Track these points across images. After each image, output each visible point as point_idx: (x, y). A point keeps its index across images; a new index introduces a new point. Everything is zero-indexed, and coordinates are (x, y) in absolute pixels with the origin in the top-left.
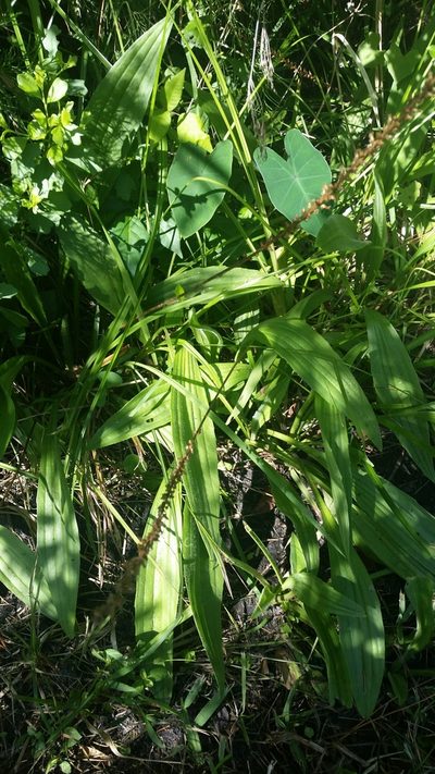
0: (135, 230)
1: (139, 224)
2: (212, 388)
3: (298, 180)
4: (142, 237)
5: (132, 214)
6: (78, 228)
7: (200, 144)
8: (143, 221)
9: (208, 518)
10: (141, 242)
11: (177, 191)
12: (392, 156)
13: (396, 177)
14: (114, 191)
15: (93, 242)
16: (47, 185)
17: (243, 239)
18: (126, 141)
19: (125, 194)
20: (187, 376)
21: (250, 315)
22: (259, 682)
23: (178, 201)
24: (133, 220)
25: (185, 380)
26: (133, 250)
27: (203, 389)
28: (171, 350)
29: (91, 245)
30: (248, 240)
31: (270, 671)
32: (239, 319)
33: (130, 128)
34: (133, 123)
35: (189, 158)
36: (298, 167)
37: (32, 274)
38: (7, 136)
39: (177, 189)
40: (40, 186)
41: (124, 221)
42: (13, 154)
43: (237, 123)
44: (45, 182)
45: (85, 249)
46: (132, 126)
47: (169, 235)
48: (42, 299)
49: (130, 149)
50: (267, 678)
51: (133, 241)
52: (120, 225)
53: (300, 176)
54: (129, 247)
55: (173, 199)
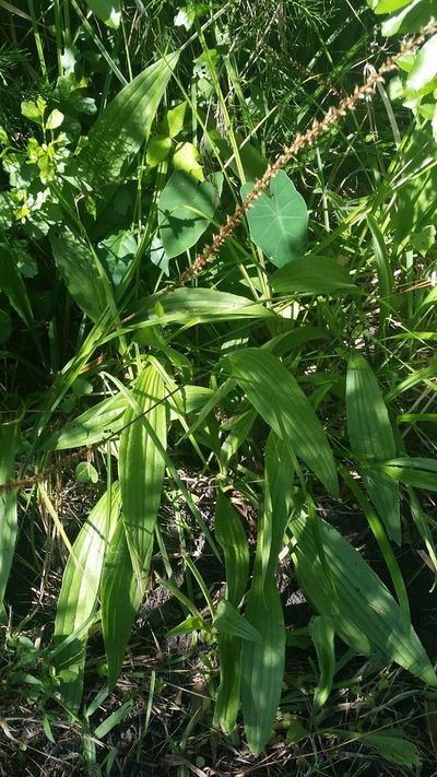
0: (126, 244)
1: (132, 239)
2: (173, 408)
3: (280, 218)
4: (131, 252)
5: (127, 228)
6: (70, 236)
7: (193, 173)
8: (135, 236)
9: (140, 531)
10: (130, 256)
11: (167, 213)
12: (412, 197)
13: (415, 219)
14: (111, 205)
15: (82, 250)
16: (42, 197)
17: (235, 265)
18: (125, 162)
19: (122, 208)
20: (149, 393)
21: (239, 342)
22: (168, 711)
23: (167, 222)
24: (127, 234)
25: (147, 395)
26: (120, 262)
27: (164, 408)
28: (140, 365)
29: (81, 253)
30: (242, 266)
31: (183, 702)
32: (226, 346)
33: (130, 149)
34: (134, 144)
35: (183, 184)
36: (281, 206)
37: (22, 275)
38: (9, 152)
39: (167, 211)
40: (35, 198)
41: (116, 234)
42: (12, 168)
43: (236, 155)
44: (40, 194)
45: (74, 255)
46: (132, 148)
47: (160, 252)
48: (31, 299)
49: (129, 169)
50: (178, 709)
51: (121, 254)
52: (113, 237)
53: (283, 214)
54: (117, 259)
55: (161, 220)
